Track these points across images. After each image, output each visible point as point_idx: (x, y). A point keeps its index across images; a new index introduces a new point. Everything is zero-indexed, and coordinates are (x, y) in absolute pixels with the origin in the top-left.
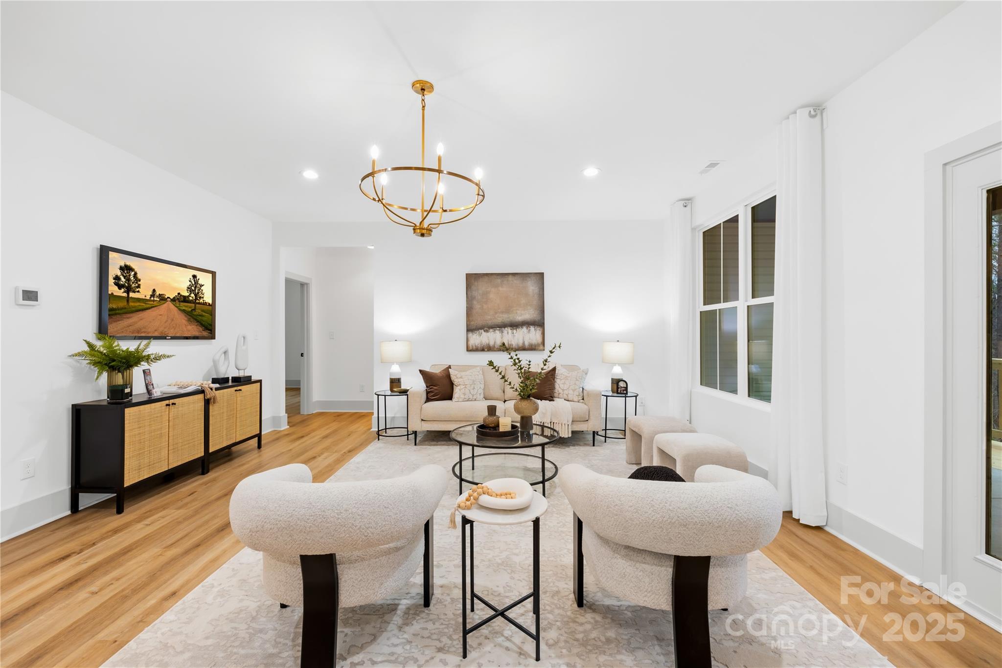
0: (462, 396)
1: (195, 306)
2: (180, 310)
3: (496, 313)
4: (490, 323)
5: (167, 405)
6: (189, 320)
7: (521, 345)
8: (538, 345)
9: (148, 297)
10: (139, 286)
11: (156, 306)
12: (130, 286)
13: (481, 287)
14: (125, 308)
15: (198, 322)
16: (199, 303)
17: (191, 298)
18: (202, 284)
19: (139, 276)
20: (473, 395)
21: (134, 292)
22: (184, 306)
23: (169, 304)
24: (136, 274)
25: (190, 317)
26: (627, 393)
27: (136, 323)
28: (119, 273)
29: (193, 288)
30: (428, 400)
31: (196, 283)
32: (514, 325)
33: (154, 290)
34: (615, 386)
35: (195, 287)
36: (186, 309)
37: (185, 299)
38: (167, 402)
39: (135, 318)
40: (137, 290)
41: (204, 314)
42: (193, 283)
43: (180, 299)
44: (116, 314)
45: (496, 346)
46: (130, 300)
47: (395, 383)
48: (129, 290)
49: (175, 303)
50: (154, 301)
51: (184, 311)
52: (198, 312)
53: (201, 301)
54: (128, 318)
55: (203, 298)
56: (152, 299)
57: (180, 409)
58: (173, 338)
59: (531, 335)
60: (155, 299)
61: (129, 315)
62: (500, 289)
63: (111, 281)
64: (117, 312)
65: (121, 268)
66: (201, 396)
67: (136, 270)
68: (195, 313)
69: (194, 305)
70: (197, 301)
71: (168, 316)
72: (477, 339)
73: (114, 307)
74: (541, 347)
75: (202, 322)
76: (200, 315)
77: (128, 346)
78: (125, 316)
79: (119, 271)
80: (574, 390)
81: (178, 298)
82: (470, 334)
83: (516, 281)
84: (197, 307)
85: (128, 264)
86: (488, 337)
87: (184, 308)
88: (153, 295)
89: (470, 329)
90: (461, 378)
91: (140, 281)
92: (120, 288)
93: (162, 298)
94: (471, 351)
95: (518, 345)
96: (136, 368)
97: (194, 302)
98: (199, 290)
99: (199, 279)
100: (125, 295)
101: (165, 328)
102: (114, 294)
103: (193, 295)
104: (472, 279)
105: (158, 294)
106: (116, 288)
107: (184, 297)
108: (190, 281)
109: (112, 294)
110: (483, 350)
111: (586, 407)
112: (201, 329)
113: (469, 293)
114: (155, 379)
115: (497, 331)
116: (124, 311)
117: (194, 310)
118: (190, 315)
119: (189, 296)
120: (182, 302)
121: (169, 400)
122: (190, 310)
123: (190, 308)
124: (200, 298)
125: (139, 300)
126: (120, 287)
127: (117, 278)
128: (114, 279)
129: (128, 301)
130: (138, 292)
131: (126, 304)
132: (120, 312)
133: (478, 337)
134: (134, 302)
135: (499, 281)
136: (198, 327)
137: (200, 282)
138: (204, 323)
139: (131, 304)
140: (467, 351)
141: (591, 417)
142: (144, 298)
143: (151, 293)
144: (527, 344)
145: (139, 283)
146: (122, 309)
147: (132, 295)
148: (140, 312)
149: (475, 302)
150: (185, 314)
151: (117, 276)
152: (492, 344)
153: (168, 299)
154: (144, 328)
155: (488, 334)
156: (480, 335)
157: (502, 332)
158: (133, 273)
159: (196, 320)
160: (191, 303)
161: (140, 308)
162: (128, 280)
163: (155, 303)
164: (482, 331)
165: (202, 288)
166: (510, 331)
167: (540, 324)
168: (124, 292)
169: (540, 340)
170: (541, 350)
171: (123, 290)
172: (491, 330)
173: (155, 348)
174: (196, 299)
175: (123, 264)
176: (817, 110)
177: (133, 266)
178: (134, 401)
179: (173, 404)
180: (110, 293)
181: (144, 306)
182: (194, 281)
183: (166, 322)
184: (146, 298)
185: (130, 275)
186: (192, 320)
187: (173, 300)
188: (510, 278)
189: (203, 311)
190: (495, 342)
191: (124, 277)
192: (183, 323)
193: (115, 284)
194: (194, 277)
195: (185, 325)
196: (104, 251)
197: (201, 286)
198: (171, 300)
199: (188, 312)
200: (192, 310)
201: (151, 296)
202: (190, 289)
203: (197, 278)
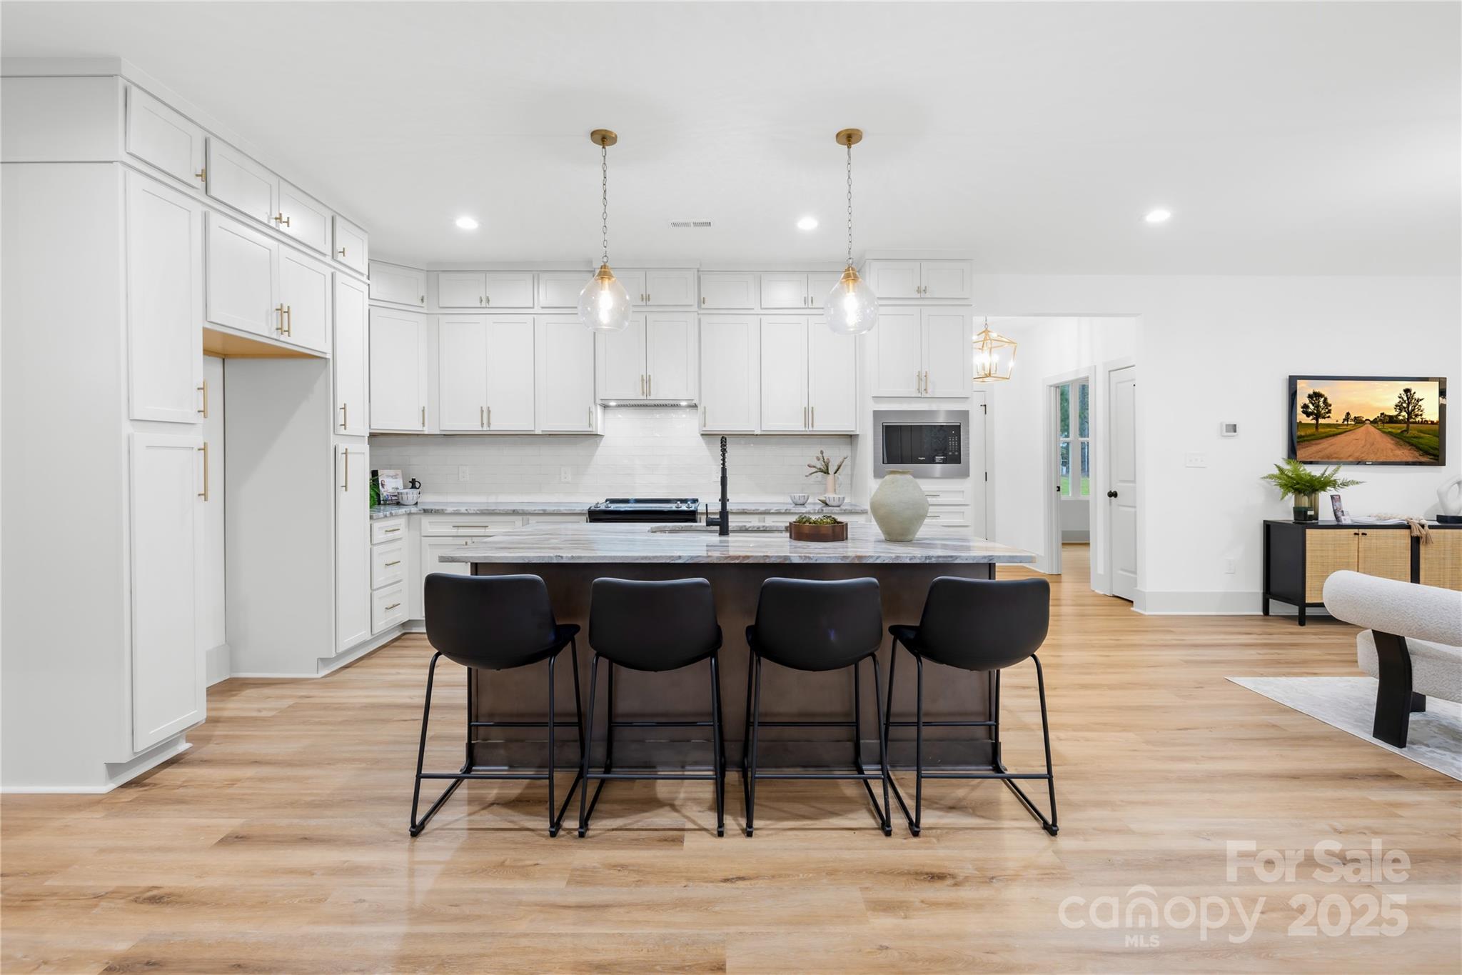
1: (1408, 427)
2: (1384, 432)
5: (1355, 534)
6: (1397, 444)
9: (1340, 422)
10: (1329, 412)
11: (1350, 430)
12: (1319, 412)
14: (1314, 435)
15: (1412, 445)
16: (1415, 423)
17: (1401, 418)
18: (1421, 398)
19: (1329, 401)
21: (1324, 418)
22: (1389, 427)
23: (1371, 428)
24: (1326, 399)
25: (1398, 440)
27: (1325, 449)
28: (1307, 401)
29: (1405, 405)
31: (1410, 399)
33: (1348, 414)
35: (1409, 402)
36: (1393, 430)
37: (1392, 420)
38: (1356, 531)
39: (1325, 444)
40: (1328, 415)
41: (1422, 435)
42: (1405, 399)
43: (1385, 420)
44: (1304, 442)
46: (1319, 427)
48: (1318, 416)
49: (1376, 425)
50: (1348, 425)
51: (1390, 434)
52: (1412, 433)
53: (1418, 419)
54: (1316, 444)
55: (1421, 415)
56: (1346, 423)
57: (1374, 541)
58: (1374, 464)
60: (1349, 423)
61: (1318, 442)
63: (1299, 410)
64: (1306, 438)
65: (1310, 396)
66: (1406, 532)
67: (1326, 396)
68: (1408, 435)
69: (1406, 425)
70: (1412, 420)
71: (1366, 440)
73: (1303, 434)
75: (1419, 445)
76: (1415, 437)
77: (1315, 471)
78: (1313, 442)
79: (1307, 399)
81: (1381, 420)
84: (1410, 428)
85: (1317, 391)
87: (1390, 430)
88: (1347, 418)
91: (1330, 405)
92: (1308, 416)
93: (1359, 421)
96: (1323, 492)
97: (1407, 422)
98: (1415, 407)
99: (1415, 393)
100: (1314, 422)
101: (1362, 453)
102: (1303, 422)
103: (1404, 414)
105: (1352, 417)
106: (1305, 416)
107: (1391, 417)
108: (1400, 397)
109: (1300, 422)
112: (1417, 454)
114: (1345, 505)
116: (1313, 437)
117: (1407, 431)
118: (1398, 438)
119: (1399, 415)
120: (1387, 423)
121: (1359, 528)
122: (1399, 431)
123: (1399, 429)
124: (1416, 415)
125: (1329, 425)
126: (1308, 415)
127: (1305, 406)
128: (1302, 408)
129: (1317, 428)
130: (1329, 417)
131: (1314, 430)
132: (1309, 438)
134: (1324, 428)
136: (1413, 452)
137: (1416, 396)
138: (1422, 446)
139: (1321, 430)
142: (1335, 423)
143: (1344, 417)
145: (1329, 408)
146: (1310, 435)
147: (1321, 421)
148: (1330, 438)
150: (1392, 437)
151: (1305, 404)
153: (1367, 422)
154: (1335, 453)
158: (1323, 399)
159: (1409, 443)
160: (1401, 423)
161: (1331, 433)
162: (1317, 407)
163: (1349, 427)
165: (1420, 403)
168: (1314, 419)
171: (1312, 417)
173: (1344, 473)
174: (1410, 417)
175: (1311, 392)
177: (1322, 392)
178: (1320, 524)
179: (1363, 534)
180: (1298, 421)
181: (1336, 431)
182: (1407, 396)
183: (1363, 447)
184: (1338, 423)
185: (1319, 402)
186: (1402, 443)
187: (1374, 422)
189: (1421, 431)
191: (1313, 405)
192: (1386, 445)
193: (1304, 412)
194: (1407, 391)
195: (1392, 450)
196: (1293, 381)
197: (1418, 400)
198: (1372, 422)
199: (1397, 434)
200: (1402, 432)
201: (1344, 420)
202: (1399, 407)
203: (1412, 392)
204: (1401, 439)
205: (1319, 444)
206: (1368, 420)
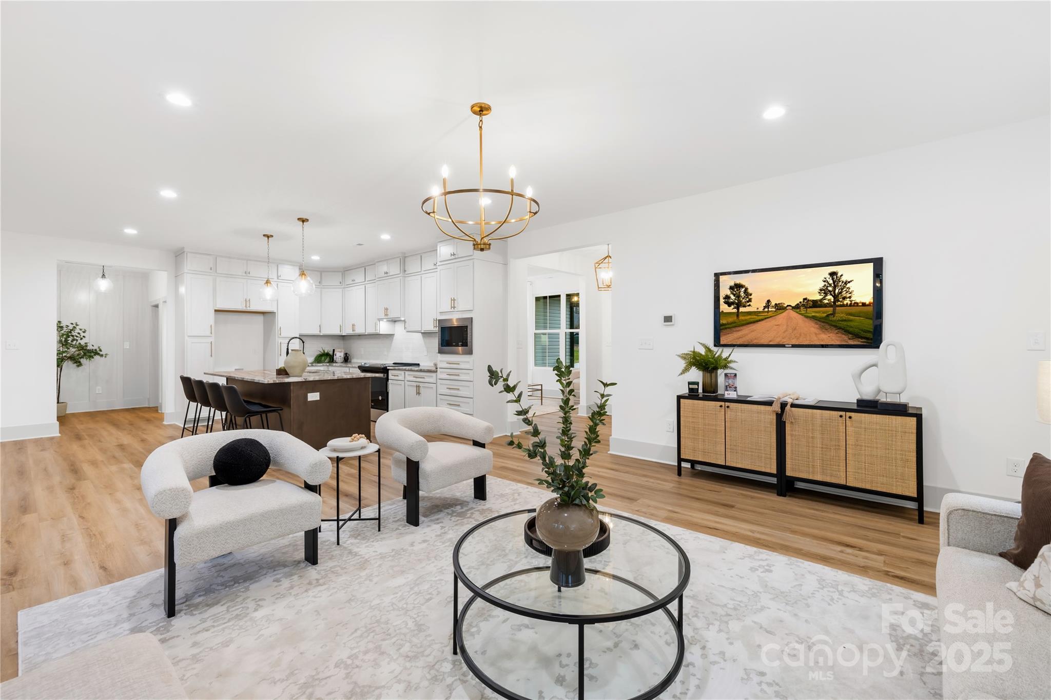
1: (834, 310)
2: (807, 317)
5: (721, 406)
6: (822, 328)
9: (761, 309)
10: (750, 300)
11: (771, 317)
12: (740, 302)
14: (735, 322)
15: (840, 328)
16: (843, 306)
17: (826, 301)
18: (849, 280)
19: (750, 291)
21: (744, 306)
22: (812, 312)
23: (793, 314)
24: (746, 289)
25: (823, 324)
27: (746, 335)
28: (728, 292)
29: (830, 289)
31: (837, 281)
33: (769, 301)
35: (836, 286)
36: (817, 315)
37: (815, 304)
39: (745, 330)
40: (748, 304)
41: (852, 317)
42: (831, 282)
43: (808, 305)
44: (726, 328)
46: (740, 315)
48: (738, 305)
49: (798, 310)
50: (768, 312)
51: (813, 318)
52: (839, 316)
53: (847, 301)
54: (737, 331)
55: (850, 297)
56: (766, 310)
58: (794, 346)
60: (770, 309)
61: (739, 328)
63: (722, 301)
64: (727, 326)
65: (731, 288)
66: (770, 408)
67: (746, 286)
68: (835, 318)
69: (832, 309)
70: (839, 303)
71: (787, 326)
73: (727, 322)
75: (848, 329)
76: (842, 321)
78: (734, 329)
79: (729, 290)
81: (803, 305)
84: (837, 311)
85: (738, 282)
87: (813, 314)
88: (768, 306)
91: (751, 295)
92: (729, 306)
93: (780, 308)
96: (720, 371)
97: (833, 305)
98: (842, 289)
99: (842, 275)
100: (735, 310)
101: (783, 338)
102: (725, 311)
103: (829, 297)
105: (773, 304)
106: (726, 306)
107: (814, 301)
108: (824, 281)
109: (722, 311)
112: (846, 337)
116: (734, 325)
117: (833, 314)
118: (823, 322)
119: (824, 299)
120: (810, 307)
122: (825, 315)
123: (824, 313)
124: (844, 298)
125: (750, 313)
126: (729, 304)
127: (727, 297)
128: (724, 299)
129: (738, 316)
130: (749, 305)
131: (735, 318)
132: (729, 326)
134: (744, 316)
136: (840, 335)
137: (844, 279)
138: (851, 329)
139: (741, 318)
142: (756, 310)
143: (765, 305)
145: (750, 297)
146: (732, 323)
147: (742, 309)
148: (751, 325)
150: (816, 321)
151: (727, 295)
153: (788, 308)
158: (743, 289)
159: (835, 326)
160: (826, 307)
161: (752, 320)
162: (738, 296)
163: (770, 313)
165: (848, 285)
168: (735, 308)
171: (732, 307)
174: (836, 300)
175: (732, 284)
177: (743, 283)
180: (720, 311)
181: (757, 318)
182: (833, 279)
183: (784, 332)
184: (758, 310)
185: (740, 292)
186: (827, 327)
187: (797, 307)
189: (851, 314)
191: (734, 295)
192: (811, 332)
193: (725, 303)
194: (833, 274)
195: (816, 334)
196: (717, 276)
197: (846, 283)
198: (793, 308)
199: (823, 318)
200: (828, 316)
201: (765, 307)
202: (824, 291)
203: (839, 275)
204: (827, 323)
205: (739, 330)
206: (790, 306)
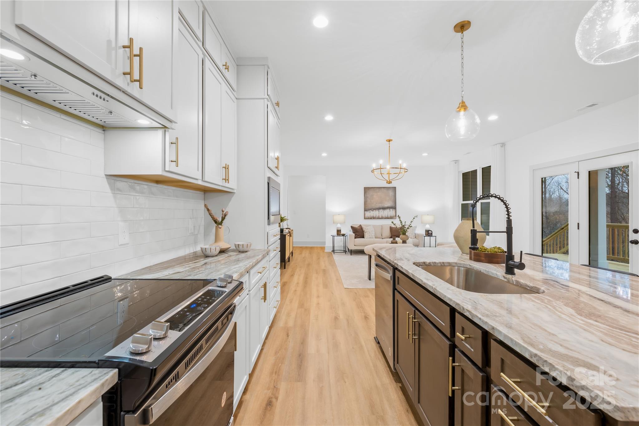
0: (369, 236)
3: (377, 203)
4: (374, 207)
7: (387, 216)
8: (394, 216)
13: (370, 193)
20: (372, 236)
26: (432, 235)
30: (355, 238)
32: (384, 208)
34: (427, 233)
45: (377, 217)
47: (339, 232)
59: (391, 213)
62: (378, 193)
72: (369, 214)
74: (395, 217)
80: (412, 234)
82: (366, 212)
83: (385, 190)
86: (373, 214)
89: (365, 210)
90: (367, 229)
94: (366, 219)
95: (385, 216)
104: (366, 189)
110: (371, 219)
111: (418, 240)
113: (365, 195)
115: (377, 211)
133: (369, 213)
135: (378, 190)
140: (365, 219)
141: (420, 244)
144: (389, 216)
149: (368, 199)
152: (375, 216)
155: (374, 212)
156: (370, 212)
157: (379, 211)
164: (371, 211)
166: (382, 211)
167: (394, 208)
169: (395, 215)
170: (395, 219)
172: (374, 210)
176: (503, 145)
188: (382, 189)
190: (376, 215)
